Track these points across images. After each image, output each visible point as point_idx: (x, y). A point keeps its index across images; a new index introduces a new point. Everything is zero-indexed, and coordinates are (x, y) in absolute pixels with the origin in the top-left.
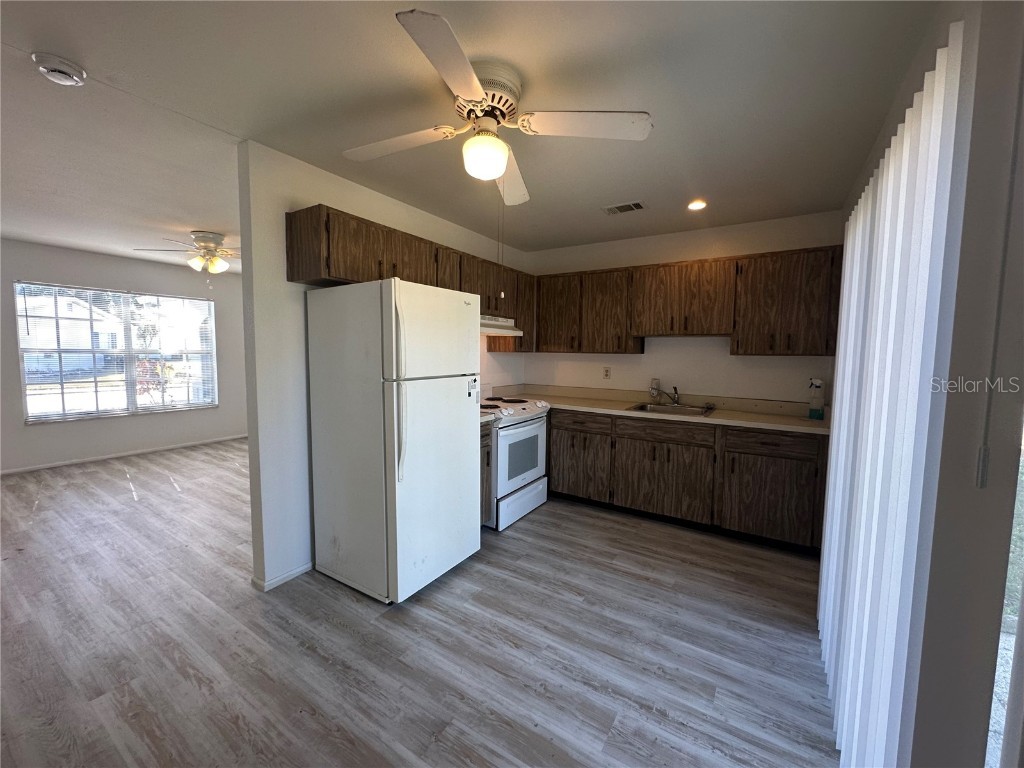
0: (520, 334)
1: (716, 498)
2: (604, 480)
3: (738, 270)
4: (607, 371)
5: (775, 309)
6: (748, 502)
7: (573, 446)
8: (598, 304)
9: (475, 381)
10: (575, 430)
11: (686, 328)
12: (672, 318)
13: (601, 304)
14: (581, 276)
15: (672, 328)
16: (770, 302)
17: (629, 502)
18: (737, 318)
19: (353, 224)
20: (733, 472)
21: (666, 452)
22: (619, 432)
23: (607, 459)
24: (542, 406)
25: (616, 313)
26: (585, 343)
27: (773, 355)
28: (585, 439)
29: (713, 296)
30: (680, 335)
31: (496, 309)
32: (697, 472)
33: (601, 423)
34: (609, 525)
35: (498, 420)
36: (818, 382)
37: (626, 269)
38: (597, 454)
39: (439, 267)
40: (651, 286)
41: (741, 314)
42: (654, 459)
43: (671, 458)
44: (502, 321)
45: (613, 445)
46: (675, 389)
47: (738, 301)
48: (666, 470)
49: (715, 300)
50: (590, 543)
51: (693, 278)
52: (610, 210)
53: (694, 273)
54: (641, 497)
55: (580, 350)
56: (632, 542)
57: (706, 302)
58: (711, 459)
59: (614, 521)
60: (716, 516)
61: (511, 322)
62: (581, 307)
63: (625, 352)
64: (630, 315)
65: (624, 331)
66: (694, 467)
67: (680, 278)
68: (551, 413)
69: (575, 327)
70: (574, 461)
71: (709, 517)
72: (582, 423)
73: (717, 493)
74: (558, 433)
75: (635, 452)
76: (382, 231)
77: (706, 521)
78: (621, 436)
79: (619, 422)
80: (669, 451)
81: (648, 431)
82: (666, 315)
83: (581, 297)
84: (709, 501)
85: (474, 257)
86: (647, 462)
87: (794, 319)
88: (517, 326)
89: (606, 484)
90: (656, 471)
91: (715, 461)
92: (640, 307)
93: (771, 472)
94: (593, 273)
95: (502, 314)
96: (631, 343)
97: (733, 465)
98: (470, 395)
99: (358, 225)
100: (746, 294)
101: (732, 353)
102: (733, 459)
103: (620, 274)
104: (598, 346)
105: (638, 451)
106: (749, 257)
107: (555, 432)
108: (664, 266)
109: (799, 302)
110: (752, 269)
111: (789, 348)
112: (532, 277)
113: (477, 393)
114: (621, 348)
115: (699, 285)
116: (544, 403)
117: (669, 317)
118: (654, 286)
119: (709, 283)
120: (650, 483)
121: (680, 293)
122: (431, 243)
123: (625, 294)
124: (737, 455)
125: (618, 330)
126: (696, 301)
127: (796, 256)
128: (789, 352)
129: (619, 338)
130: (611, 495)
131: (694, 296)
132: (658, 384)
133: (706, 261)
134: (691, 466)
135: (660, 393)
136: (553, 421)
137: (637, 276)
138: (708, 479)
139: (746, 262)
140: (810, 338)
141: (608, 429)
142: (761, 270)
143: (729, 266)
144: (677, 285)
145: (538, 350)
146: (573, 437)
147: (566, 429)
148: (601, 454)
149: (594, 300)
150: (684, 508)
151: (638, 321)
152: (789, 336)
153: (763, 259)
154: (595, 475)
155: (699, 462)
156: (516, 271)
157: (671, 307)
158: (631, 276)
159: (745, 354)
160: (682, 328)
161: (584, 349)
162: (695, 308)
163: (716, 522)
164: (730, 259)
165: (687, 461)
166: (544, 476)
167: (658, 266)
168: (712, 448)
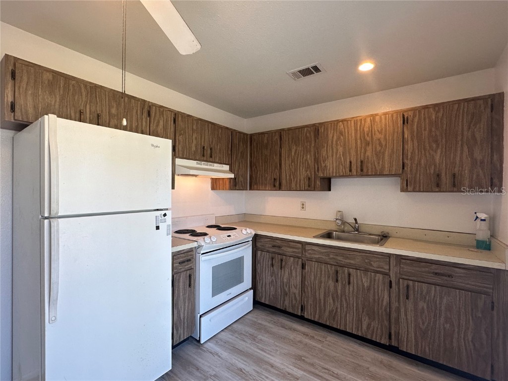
0: (232, 176)
1: (393, 321)
2: (297, 296)
3: (405, 121)
4: (303, 205)
5: (439, 151)
6: (423, 328)
7: (272, 265)
8: (293, 154)
9: (165, 215)
10: (274, 253)
11: (362, 170)
12: (351, 162)
13: (295, 153)
14: (280, 133)
15: (350, 171)
16: (434, 146)
17: (317, 316)
18: (405, 161)
19: (49, 76)
20: (407, 298)
21: (347, 275)
22: (308, 256)
23: (299, 278)
24: (247, 233)
25: (306, 160)
26: (284, 182)
27: (440, 191)
28: (282, 260)
29: (384, 143)
30: (358, 176)
31: (211, 157)
32: (374, 296)
33: (293, 248)
34: (299, 337)
35: (199, 247)
36: (483, 216)
37: (314, 125)
38: (291, 273)
39: (152, 120)
40: (333, 137)
41: (409, 157)
42: (337, 281)
43: (352, 281)
44: (216, 166)
45: (303, 267)
46: (355, 220)
47: (406, 147)
48: (347, 291)
49: (386, 145)
50: (277, 361)
51: (366, 130)
52: (294, 74)
53: (367, 125)
54: (327, 313)
55: (280, 189)
56: (316, 361)
57: (378, 148)
58: (387, 285)
59: (304, 334)
60: (393, 337)
61: (227, 168)
62: (280, 155)
63: (314, 190)
64: (317, 160)
65: (313, 173)
66: (372, 292)
67: (356, 130)
68: (256, 238)
69: (276, 170)
70: (273, 278)
71: (387, 337)
72: (279, 247)
73: (394, 315)
74: (261, 255)
75: (321, 274)
76: (86, 86)
77: (384, 341)
78: (310, 260)
79: (308, 247)
80: (349, 275)
81: (331, 256)
82: (345, 160)
83: (281, 147)
84: (386, 323)
85: (189, 116)
86: (331, 283)
87: (458, 159)
88: (231, 170)
89: (298, 298)
90: (339, 292)
91: (391, 287)
92: (324, 153)
93: (445, 301)
94: (289, 129)
95: (217, 161)
96: (318, 183)
97: (408, 291)
98: (158, 228)
99: (53, 77)
100: (412, 140)
101: (402, 190)
102: (408, 286)
103: (309, 129)
104: (293, 185)
105: (323, 273)
106: (414, 110)
107: (259, 253)
108: (343, 121)
109: (462, 145)
110: (416, 120)
111: (454, 185)
112: (247, 135)
113: (168, 226)
114: (310, 186)
115: (372, 134)
116: (249, 231)
117: (348, 161)
118: (335, 137)
119: (380, 132)
120: (334, 300)
121: (356, 143)
122: (144, 101)
123: (313, 145)
124: (411, 283)
125: (308, 172)
126: (369, 148)
127: (456, 106)
128: (455, 189)
129: (309, 179)
130: (302, 309)
131: (368, 144)
132: (342, 216)
133: (376, 115)
134: (369, 289)
135: (344, 223)
136: (259, 245)
137: (322, 130)
138: (385, 303)
139: (411, 113)
140: (475, 176)
141: (299, 253)
142: (425, 119)
143: (397, 117)
144: (353, 134)
145: (251, 189)
146: (272, 259)
147: (268, 252)
148: (294, 274)
149: (290, 150)
150: (365, 327)
151: (323, 165)
152: (454, 175)
153: (426, 110)
154: (289, 291)
155: (376, 287)
156: (231, 129)
157: (350, 153)
158: (316, 130)
159: (414, 191)
160: (359, 170)
161: (283, 188)
162: (369, 153)
163: (394, 343)
164: (397, 112)
165: (366, 285)
166: (250, 289)
167: (338, 121)
168: (387, 274)
